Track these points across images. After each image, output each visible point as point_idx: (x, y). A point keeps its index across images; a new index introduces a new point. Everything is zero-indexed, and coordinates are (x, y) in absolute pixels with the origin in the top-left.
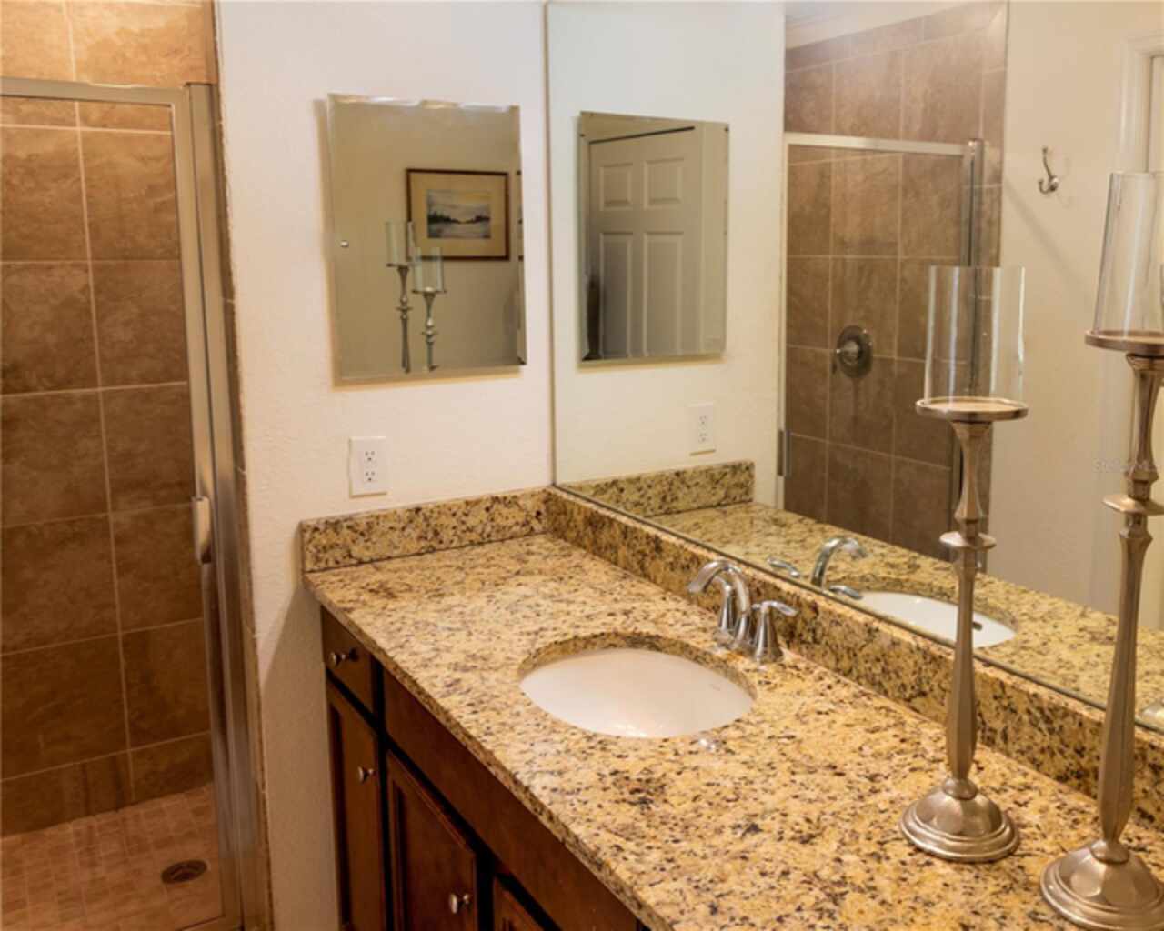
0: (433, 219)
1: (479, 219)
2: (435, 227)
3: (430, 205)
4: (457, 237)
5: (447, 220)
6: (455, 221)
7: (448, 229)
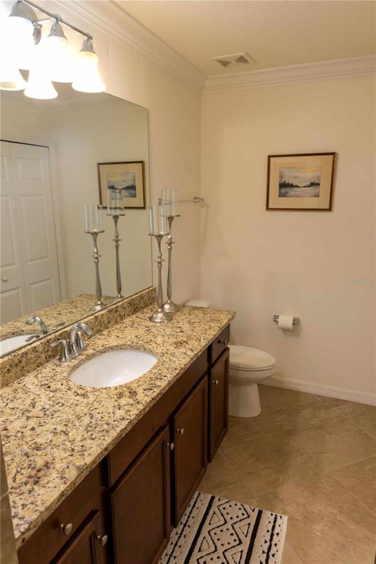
0: (283, 185)
1: (312, 184)
2: (283, 190)
3: (281, 177)
4: (296, 196)
5: (292, 186)
6: (297, 186)
7: (292, 192)
